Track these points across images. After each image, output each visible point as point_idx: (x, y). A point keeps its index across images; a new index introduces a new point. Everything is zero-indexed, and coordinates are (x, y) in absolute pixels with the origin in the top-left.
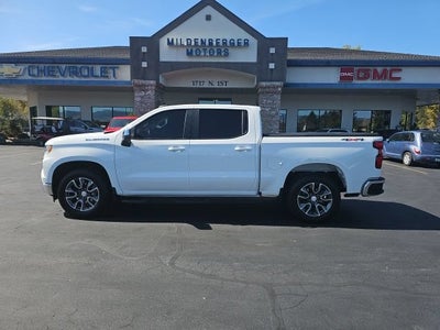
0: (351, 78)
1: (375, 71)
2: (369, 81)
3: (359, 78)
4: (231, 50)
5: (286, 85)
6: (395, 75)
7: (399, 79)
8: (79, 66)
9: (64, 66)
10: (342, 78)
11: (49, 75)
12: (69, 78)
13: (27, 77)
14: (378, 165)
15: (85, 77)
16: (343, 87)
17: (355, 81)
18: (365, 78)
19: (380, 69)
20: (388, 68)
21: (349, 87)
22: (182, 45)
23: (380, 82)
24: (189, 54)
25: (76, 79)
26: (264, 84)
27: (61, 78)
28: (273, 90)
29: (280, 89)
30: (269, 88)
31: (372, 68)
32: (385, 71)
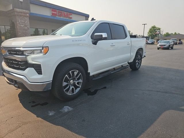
0: (56, 15)
2: (62, 17)
6: (70, 16)
7: (72, 18)
10: (53, 14)
16: (53, 18)
18: (60, 16)
20: (68, 13)
21: (55, 18)
28: (24, 14)
29: (28, 15)
30: (22, 13)
31: (63, 12)
32: (67, 14)
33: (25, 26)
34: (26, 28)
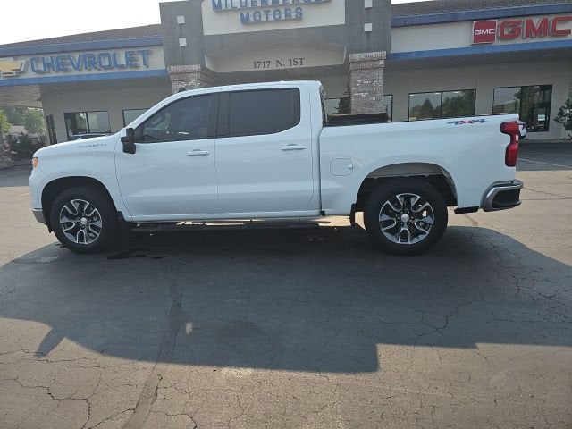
0: (491, 38)
1: (530, 23)
2: (519, 41)
3: (503, 37)
4: (306, 11)
5: (390, 58)
8: (96, 53)
9: (76, 56)
10: (477, 38)
11: (59, 70)
12: (85, 72)
13: (31, 75)
14: (510, 161)
15: (105, 68)
16: (477, 51)
17: (497, 43)
18: (513, 36)
19: (536, 21)
20: (551, 18)
21: (488, 50)
22: (234, 9)
23: (536, 40)
24: (245, 21)
25: (94, 72)
26: (357, 56)
27: (75, 73)
28: (371, 64)
29: (381, 63)
30: (365, 62)
31: (524, 20)
32: (545, 23)
33: (371, 93)
34: (374, 99)
